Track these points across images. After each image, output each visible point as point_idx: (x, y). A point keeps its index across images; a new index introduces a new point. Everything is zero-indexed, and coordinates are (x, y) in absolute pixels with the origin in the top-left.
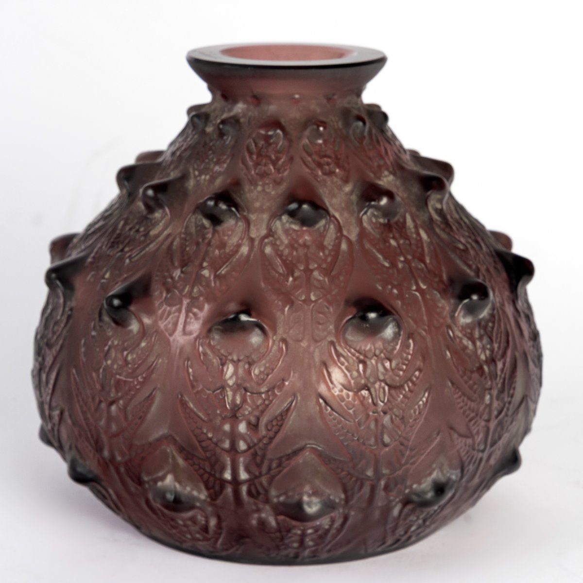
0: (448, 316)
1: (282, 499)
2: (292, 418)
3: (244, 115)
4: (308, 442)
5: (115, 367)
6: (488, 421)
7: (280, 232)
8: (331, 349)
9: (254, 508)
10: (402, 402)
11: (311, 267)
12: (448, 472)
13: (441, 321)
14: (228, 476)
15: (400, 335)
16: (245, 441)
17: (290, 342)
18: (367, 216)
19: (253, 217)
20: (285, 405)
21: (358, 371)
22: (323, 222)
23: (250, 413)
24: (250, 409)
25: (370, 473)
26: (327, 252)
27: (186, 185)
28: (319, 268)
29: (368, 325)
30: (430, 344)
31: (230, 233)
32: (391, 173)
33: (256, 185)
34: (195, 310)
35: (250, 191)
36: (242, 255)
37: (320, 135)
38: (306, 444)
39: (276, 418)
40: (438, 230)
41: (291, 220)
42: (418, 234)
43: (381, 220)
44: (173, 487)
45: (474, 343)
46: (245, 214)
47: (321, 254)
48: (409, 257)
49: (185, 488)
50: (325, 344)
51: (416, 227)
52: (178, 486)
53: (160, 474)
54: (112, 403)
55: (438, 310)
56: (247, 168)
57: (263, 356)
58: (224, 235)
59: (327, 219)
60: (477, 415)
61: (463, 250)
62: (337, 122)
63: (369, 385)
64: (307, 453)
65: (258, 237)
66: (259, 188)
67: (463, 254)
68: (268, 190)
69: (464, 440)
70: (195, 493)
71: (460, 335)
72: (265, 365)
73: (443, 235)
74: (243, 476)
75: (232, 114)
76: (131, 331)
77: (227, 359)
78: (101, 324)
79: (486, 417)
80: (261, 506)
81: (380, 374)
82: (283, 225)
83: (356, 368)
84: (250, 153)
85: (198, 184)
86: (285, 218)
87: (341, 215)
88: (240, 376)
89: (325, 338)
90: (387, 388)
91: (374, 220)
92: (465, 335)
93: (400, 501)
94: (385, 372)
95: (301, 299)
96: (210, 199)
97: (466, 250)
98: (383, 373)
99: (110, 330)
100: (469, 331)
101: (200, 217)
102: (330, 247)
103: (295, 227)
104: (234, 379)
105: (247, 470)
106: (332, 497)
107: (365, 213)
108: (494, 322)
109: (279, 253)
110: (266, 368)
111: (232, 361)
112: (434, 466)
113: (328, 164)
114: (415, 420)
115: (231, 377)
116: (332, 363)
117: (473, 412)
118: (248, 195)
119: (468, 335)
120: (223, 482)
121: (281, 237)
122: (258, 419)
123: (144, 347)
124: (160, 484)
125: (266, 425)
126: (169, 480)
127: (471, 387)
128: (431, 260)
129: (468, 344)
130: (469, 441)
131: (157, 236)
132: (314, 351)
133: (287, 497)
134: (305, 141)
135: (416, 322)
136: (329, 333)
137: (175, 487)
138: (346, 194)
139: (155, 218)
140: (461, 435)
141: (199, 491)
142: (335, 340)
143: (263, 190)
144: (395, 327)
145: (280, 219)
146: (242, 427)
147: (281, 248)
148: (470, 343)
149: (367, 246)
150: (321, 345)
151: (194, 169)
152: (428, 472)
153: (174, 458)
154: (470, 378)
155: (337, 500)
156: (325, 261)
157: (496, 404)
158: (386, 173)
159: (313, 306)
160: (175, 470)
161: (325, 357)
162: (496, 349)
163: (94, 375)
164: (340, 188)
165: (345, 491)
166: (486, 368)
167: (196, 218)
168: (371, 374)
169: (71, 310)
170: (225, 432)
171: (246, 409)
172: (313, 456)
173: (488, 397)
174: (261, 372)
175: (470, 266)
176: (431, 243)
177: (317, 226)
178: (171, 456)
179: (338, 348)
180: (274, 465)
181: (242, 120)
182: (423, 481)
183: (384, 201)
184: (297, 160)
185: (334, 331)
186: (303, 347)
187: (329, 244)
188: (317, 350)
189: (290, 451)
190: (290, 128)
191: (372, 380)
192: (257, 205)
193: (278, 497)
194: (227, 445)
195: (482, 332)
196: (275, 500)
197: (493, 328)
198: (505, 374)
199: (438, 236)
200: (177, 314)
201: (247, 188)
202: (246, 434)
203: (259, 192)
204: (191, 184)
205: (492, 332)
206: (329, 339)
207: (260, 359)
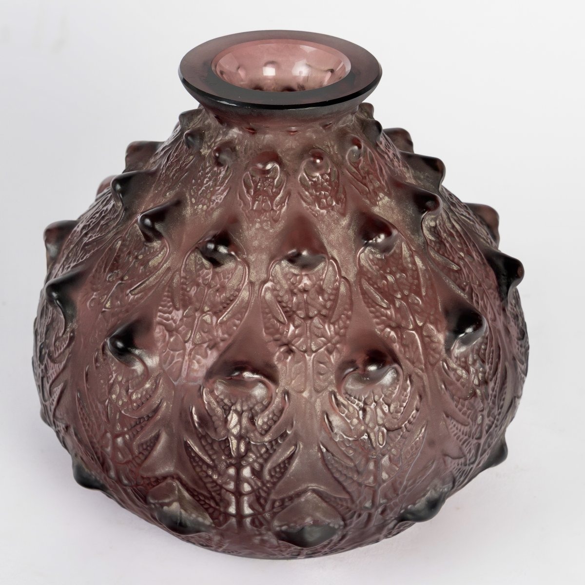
0: (444, 350)
1: (284, 528)
2: (294, 464)
3: (240, 143)
4: (309, 485)
5: (120, 403)
6: (479, 438)
7: (280, 276)
8: (332, 398)
9: (257, 533)
10: (399, 442)
11: (311, 314)
12: (441, 488)
13: (437, 356)
14: (232, 510)
15: (398, 380)
16: (249, 484)
17: (292, 393)
18: (365, 254)
19: (252, 258)
20: (288, 453)
21: (358, 418)
22: (322, 264)
23: (254, 461)
24: (254, 456)
25: (368, 504)
26: (326, 296)
27: (184, 212)
28: (319, 314)
29: (368, 379)
30: (426, 383)
31: (230, 276)
32: (386, 194)
33: (254, 223)
34: (198, 357)
35: (249, 229)
36: (242, 301)
37: (318, 168)
38: (308, 487)
39: (279, 465)
40: (432, 253)
41: (290, 265)
42: (414, 263)
43: (378, 256)
44: (178, 513)
45: (468, 371)
46: (245, 256)
47: (320, 298)
48: (406, 293)
49: (190, 515)
50: (325, 394)
51: (412, 256)
52: (183, 512)
53: (167, 501)
54: (117, 436)
55: (434, 345)
56: (246, 204)
57: (266, 407)
58: (224, 278)
59: (326, 261)
60: (469, 437)
61: (457, 271)
62: (333, 147)
63: (369, 431)
64: (309, 493)
65: (258, 280)
66: (258, 225)
67: (457, 275)
68: (266, 228)
69: (456, 461)
70: (200, 519)
71: (455, 366)
72: (268, 415)
73: (438, 258)
74: (247, 511)
75: (227, 138)
76: (134, 371)
77: (230, 409)
78: (104, 357)
79: (477, 435)
80: (264, 532)
81: (379, 419)
82: (282, 269)
83: (357, 415)
84: (248, 188)
85: (195, 213)
86: (284, 263)
87: (339, 252)
88: (243, 426)
89: (326, 388)
90: (385, 431)
91: (371, 257)
92: (459, 365)
93: (395, 519)
94: (383, 416)
95: (302, 350)
96: (210, 242)
97: (459, 271)
98: (382, 418)
99: (114, 364)
100: (463, 359)
101: (199, 256)
102: (329, 291)
103: (295, 271)
104: (238, 427)
105: (251, 506)
106: (331, 525)
107: (363, 252)
108: (486, 344)
109: (279, 299)
110: (269, 419)
111: (236, 411)
112: (428, 488)
113: (326, 197)
114: (412, 455)
115: (235, 426)
116: (333, 412)
117: (466, 435)
118: (246, 233)
119: (462, 364)
120: (228, 515)
121: (281, 282)
122: (262, 466)
123: (148, 388)
124: (165, 508)
125: (270, 471)
126: (175, 506)
127: (464, 414)
128: (426, 292)
129: (462, 373)
130: (462, 460)
131: (156, 268)
132: (316, 401)
133: (289, 527)
134: (302, 174)
135: (413, 363)
136: (330, 383)
137: (181, 513)
138: (343, 228)
139: (153, 248)
140: (454, 458)
141: (205, 518)
142: (336, 390)
143: (262, 228)
144: (393, 373)
145: (280, 263)
146: (246, 472)
147: (281, 294)
148: (464, 371)
149: (366, 285)
150: (322, 395)
151: (191, 197)
152: (422, 494)
153: (179, 490)
154: (463, 406)
155: (336, 527)
156: (325, 307)
157: (487, 421)
158: (381, 195)
159: (314, 357)
160: (181, 500)
161: (327, 407)
162: (488, 370)
163: (99, 405)
164: (337, 222)
165: (344, 520)
166: (478, 391)
167: (196, 257)
168: (370, 420)
169: (73, 331)
170: (230, 477)
171: (251, 457)
172: (315, 495)
173: (480, 418)
174: (264, 423)
175: (463, 290)
176: (427, 270)
177: (316, 269)
178: (177, 489)
179: (339, 397)
180: (277, 504)
181: (237, 148)
182: (417, 502)
183: (381, 239)
184: (294, 195)
185: (334, 382)
186: (305, 398)
187: (329, 288)
188: (318, 400)
189: (292, 493)
190: (286, 160)
191: (371, 425)
192: (256, 243)
193: (281, 526)
194: (232, 486)
195: (475, 357)
196: (278, 529)
197: (485, 350)
198: (496, 391)
199: (433, 260)
200: (180, 359)
201: (245, 225)
202: (250, 478)
203: (257, 229)
204: (188, 211)
205: (484, 354)
206: (330, 389)
207: (263, 411)
